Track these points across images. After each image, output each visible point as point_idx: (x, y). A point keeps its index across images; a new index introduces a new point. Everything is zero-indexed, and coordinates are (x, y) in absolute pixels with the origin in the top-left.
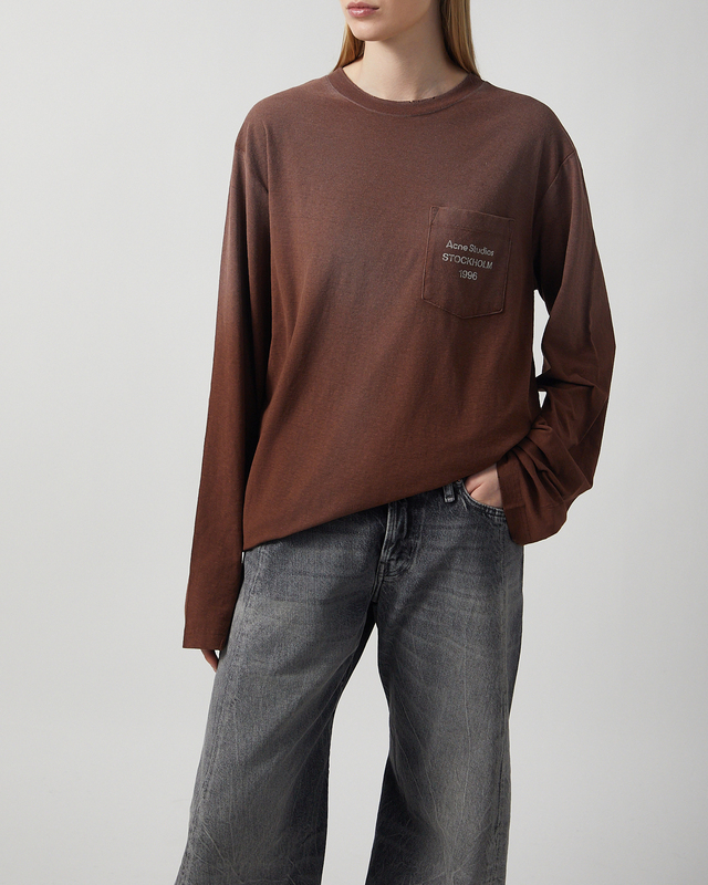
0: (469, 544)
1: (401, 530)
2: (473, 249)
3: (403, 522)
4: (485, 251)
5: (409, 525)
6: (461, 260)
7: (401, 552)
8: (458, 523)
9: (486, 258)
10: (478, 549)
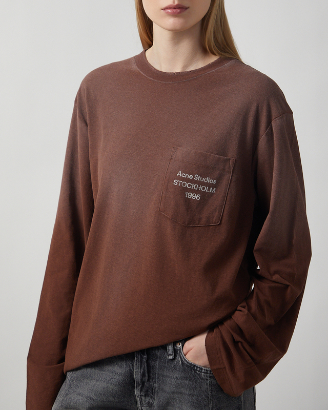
0: (183, 390)
1: (143, 375)
2: (197, 177)
3: (144, 370)
4: (208, 180)
5: (149, 372)
6: (187, 185)
7: (147, 391)
8: (177, 374)
9: (209, 185)
10: (189, 395)
